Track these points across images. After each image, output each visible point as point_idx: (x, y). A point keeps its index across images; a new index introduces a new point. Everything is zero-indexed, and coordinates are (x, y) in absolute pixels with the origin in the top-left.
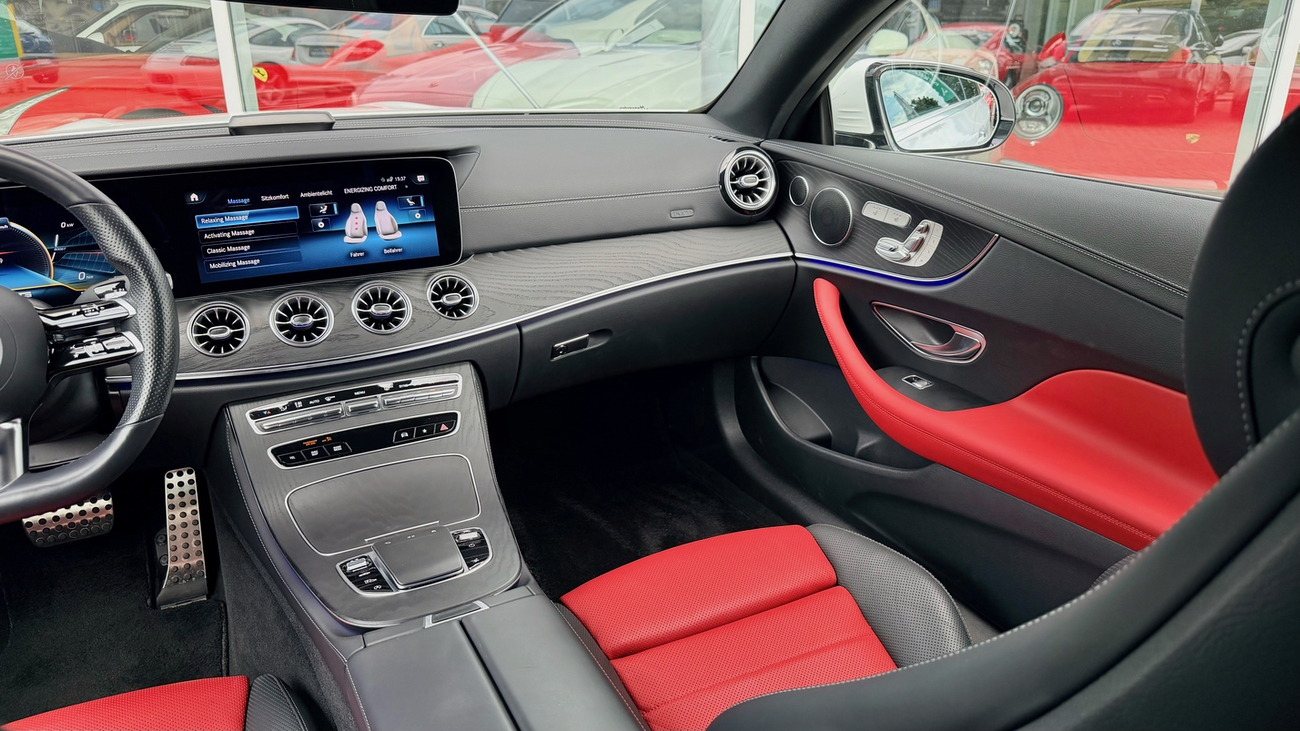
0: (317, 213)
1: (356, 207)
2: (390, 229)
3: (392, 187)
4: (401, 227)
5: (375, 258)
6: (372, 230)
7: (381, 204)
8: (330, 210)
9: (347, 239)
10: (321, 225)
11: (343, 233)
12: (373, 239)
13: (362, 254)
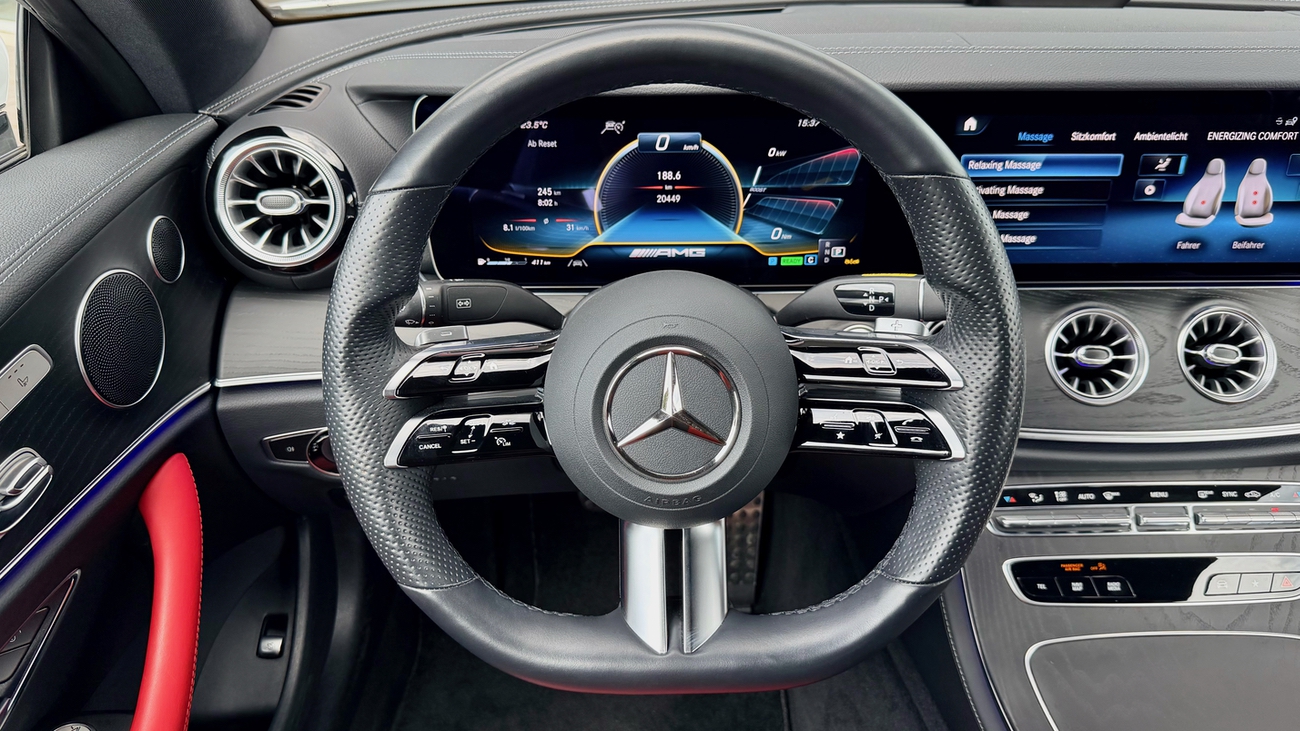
1: (1217, 165)
2: (1257, 207)
3: (1290, 136)
4: (1279, 207)
7: (1260, 164)
8: (1175, 164)
9: (1182, 219)
10: (1150, 190)
11: (1180, 207)
13: (1196, 246)
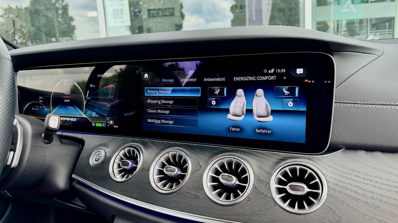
0: (212, 93)
1: (240, 92)
2: (263, 112)
3: (272, 78)
4: (274, 112)
5: (248, 134)
6: (249, 112)
7: (260, 92)
8: (222, 92)
9: (230, 116)
10: (214, 103)
11: (227, 111)
12: (249, 119)
13: (238, 130)
